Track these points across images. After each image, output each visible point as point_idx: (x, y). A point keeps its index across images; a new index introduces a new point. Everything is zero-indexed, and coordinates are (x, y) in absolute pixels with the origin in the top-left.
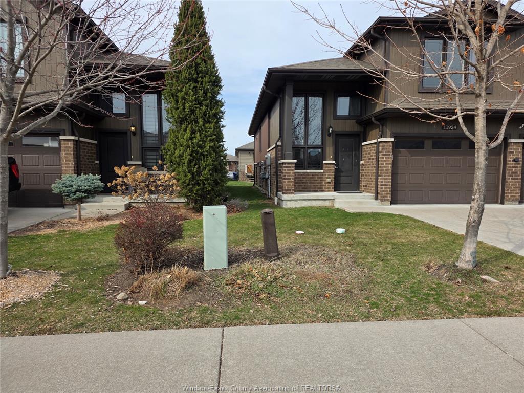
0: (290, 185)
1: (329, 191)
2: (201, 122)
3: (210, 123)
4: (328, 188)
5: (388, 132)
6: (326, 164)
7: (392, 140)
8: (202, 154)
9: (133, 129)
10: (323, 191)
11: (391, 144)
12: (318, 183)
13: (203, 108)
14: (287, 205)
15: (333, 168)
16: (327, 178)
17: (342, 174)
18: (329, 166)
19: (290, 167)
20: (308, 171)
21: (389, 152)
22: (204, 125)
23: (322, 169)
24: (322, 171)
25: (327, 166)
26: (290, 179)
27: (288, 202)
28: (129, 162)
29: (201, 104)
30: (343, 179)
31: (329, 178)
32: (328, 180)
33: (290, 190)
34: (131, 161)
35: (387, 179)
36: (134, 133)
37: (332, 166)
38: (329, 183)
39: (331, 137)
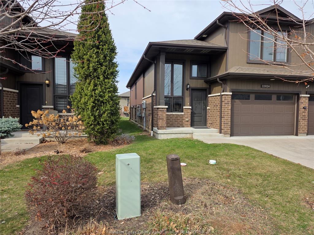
0: (163, 123)
1: (187, 127)
2: (101, 78)
3: (108, 79)
4: (187, 125)
5: (228, 89)
6: (185, 109)
7: (231, 93)
8: (102, 102)
9: (47, 82)
10: (183, 127)
11: (230, 96)
12: (180, 121)
13: (104, 68)
14: (161, 137)
15: (190, 111)
16: (186, 118)
17: (195, 115)
18: (188, 110)
19: (163, 111)
20: (174, 113)
21: (229, 101)
22: (104, 81)
23: (183, 112)
25: (186, 110)
26: (163, 119)
27: (162, 135)
28: (44, 107)
29: (101, 65)
30: (196, 119)
31: (187, 118)
32: (187, 119)
33: (163, 127)
34: (45, 105)
36: (48, 85)
38: (187, 121)
39: (188, 91)
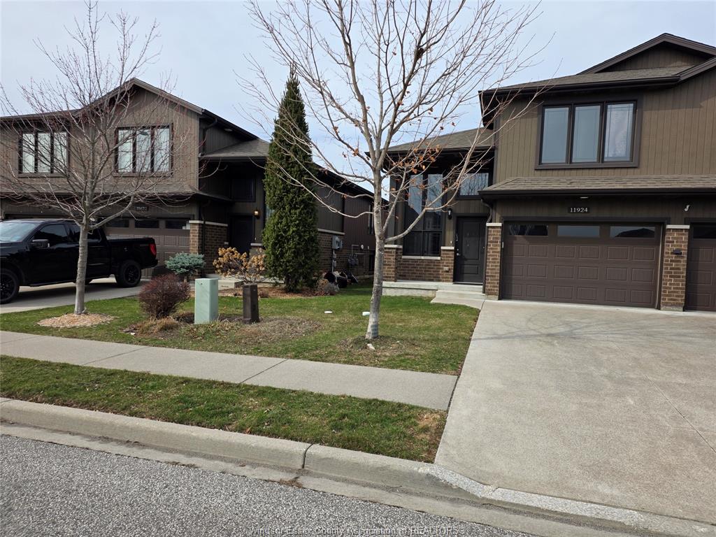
1: (446, 281)
4: (446, 278)
5: (498, 216)
6: (444, 250)
7: (500, 224)
9: (256, 213)
10: (439, 281)
11: (500, 230)
12: (434, 271)
15: (452, 255)
16: (445, 266)
17: (466, 262)
18: (448, 252)
20: (423, 258)
21: (497, 238)
23: (440, 256)
24: (439, 258)
25: (446, 252)
27: (388, 290)
28: (252, 244)
30: (467, 268)
31: (447, 266)
32: (446, 268)
33: (390, 277)
34: (254, 242)
35: (494, 269)
36: (258, 217)
37: (451, 253)
38: (447, 272)
39: (452, 221)
